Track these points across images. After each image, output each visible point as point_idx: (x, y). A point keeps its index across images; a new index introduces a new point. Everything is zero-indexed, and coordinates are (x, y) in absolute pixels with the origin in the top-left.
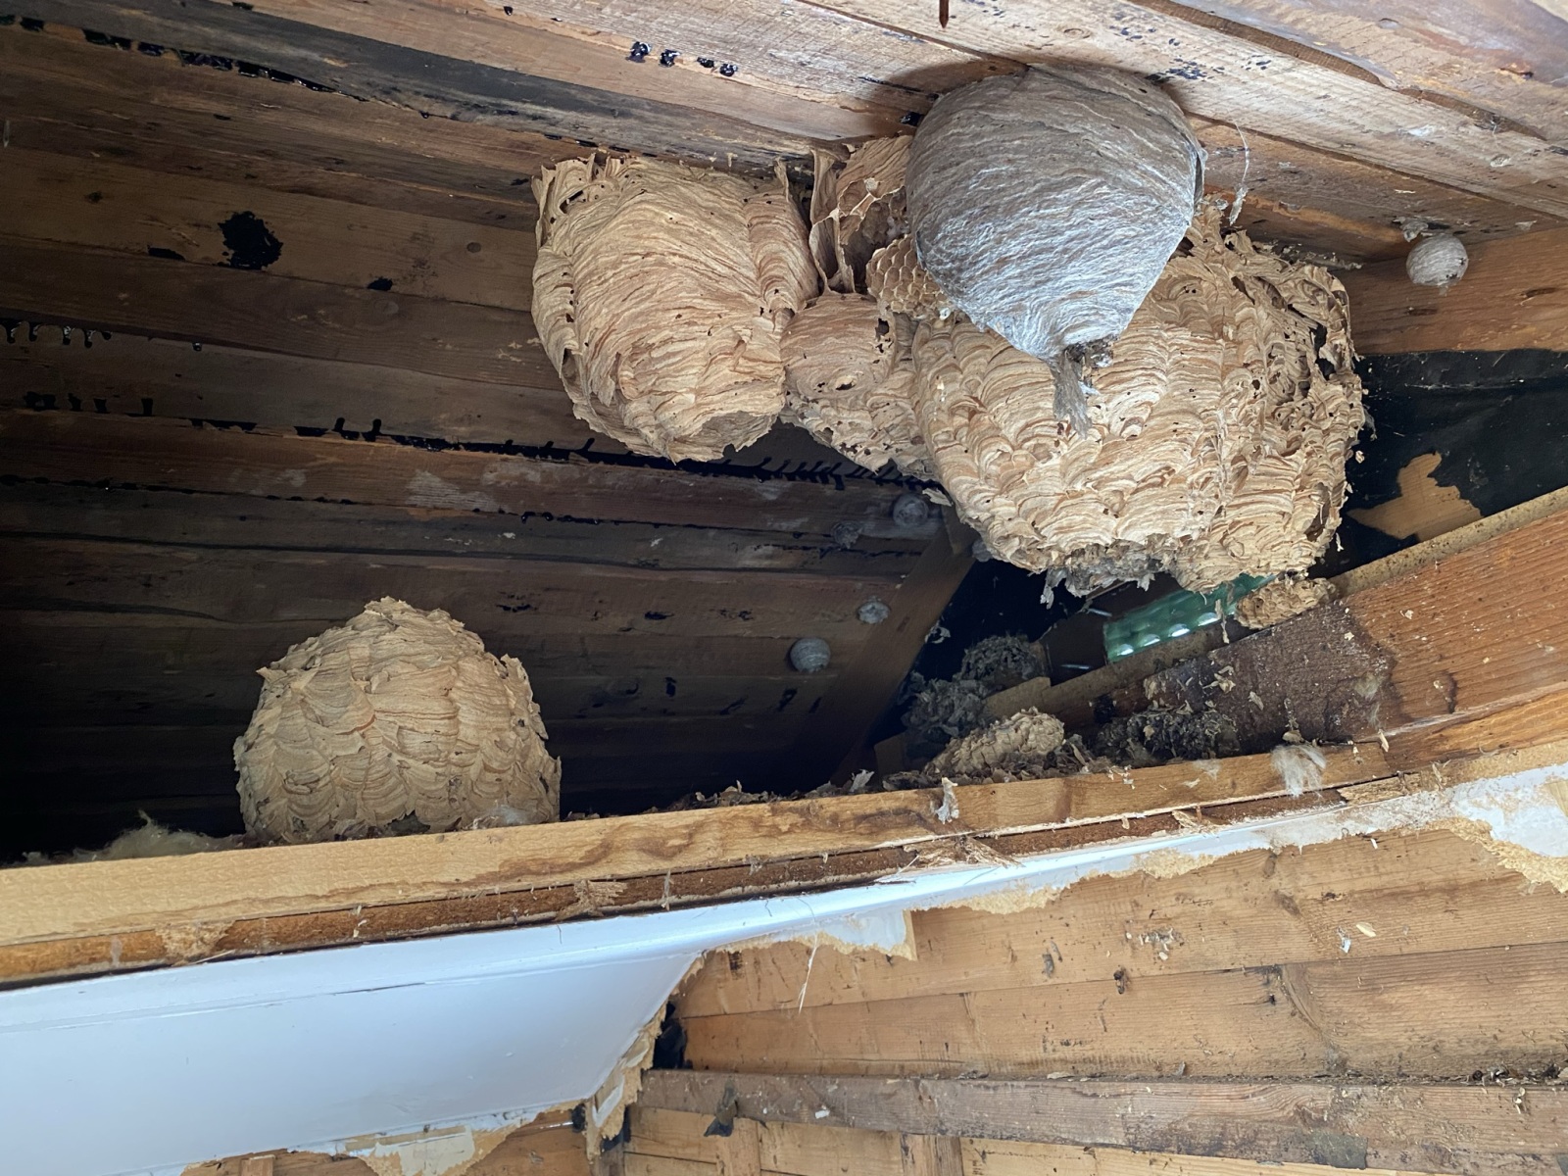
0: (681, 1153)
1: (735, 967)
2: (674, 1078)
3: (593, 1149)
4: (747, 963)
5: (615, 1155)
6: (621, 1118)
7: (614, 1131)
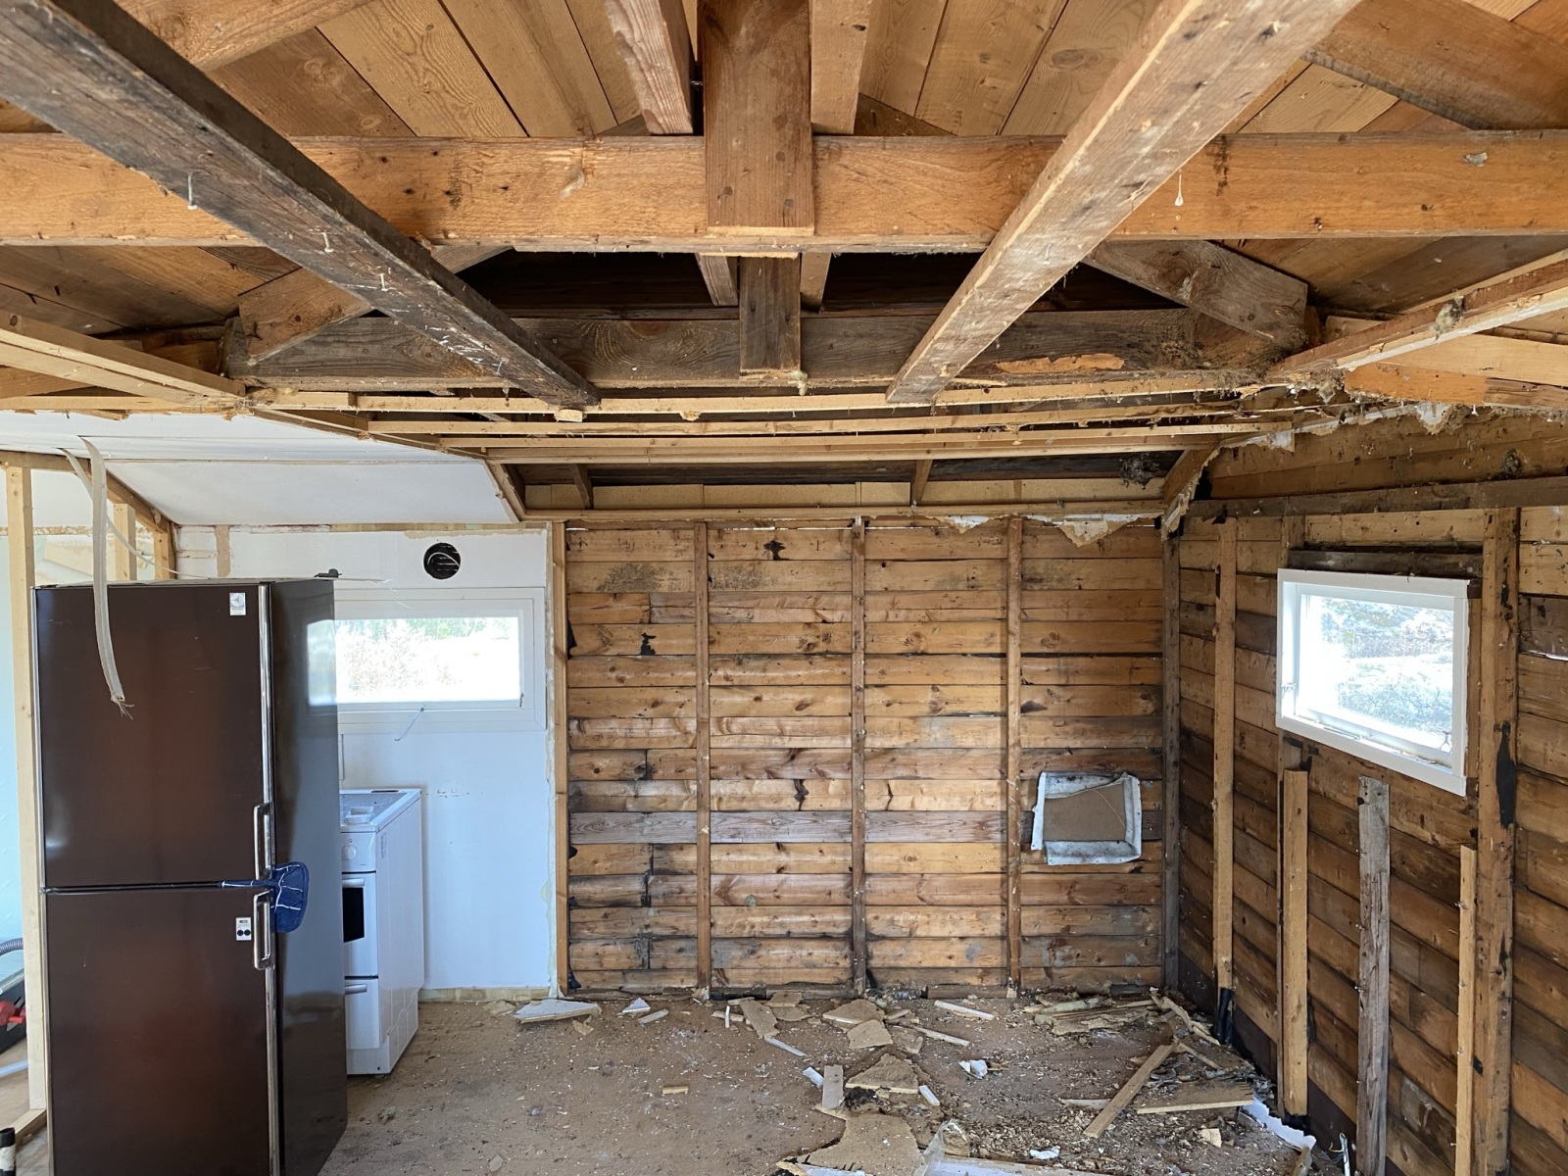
0: (1205, 538)
1: (1235, 455)
2: (1204, 504)
3: (1164, 537)
4: (1240, 453)
5: (1175, 541)
6: (1178, 522)
7: (1174, 529)
